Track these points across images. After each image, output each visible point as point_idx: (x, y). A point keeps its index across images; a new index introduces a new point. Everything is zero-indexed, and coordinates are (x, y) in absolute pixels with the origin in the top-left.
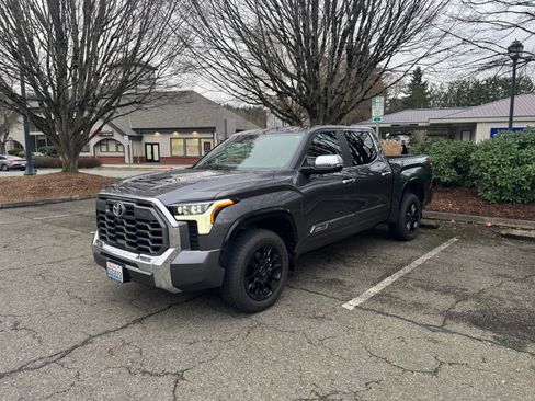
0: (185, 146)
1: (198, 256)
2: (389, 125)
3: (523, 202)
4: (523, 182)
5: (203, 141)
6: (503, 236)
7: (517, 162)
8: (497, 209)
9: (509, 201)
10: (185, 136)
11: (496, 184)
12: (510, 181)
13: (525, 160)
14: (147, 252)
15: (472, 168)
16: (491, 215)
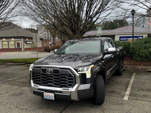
0: (8, 44)
1: (87, 86)
2: (87, 36)
3: (148, 60)
4: (148, 54)
5: (16, 42)
6: (147, 71)
7: (145, 48)
8: (141, 63)
9: (143, 60)
10: (8, 40)
11: (140, 55)
12: (144, 54)
13: (147, 47)
14: (66, 86)
15: (131, 50)
16: (140, 65)
